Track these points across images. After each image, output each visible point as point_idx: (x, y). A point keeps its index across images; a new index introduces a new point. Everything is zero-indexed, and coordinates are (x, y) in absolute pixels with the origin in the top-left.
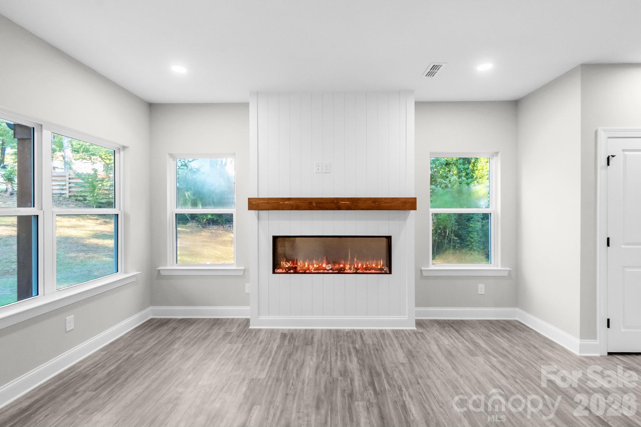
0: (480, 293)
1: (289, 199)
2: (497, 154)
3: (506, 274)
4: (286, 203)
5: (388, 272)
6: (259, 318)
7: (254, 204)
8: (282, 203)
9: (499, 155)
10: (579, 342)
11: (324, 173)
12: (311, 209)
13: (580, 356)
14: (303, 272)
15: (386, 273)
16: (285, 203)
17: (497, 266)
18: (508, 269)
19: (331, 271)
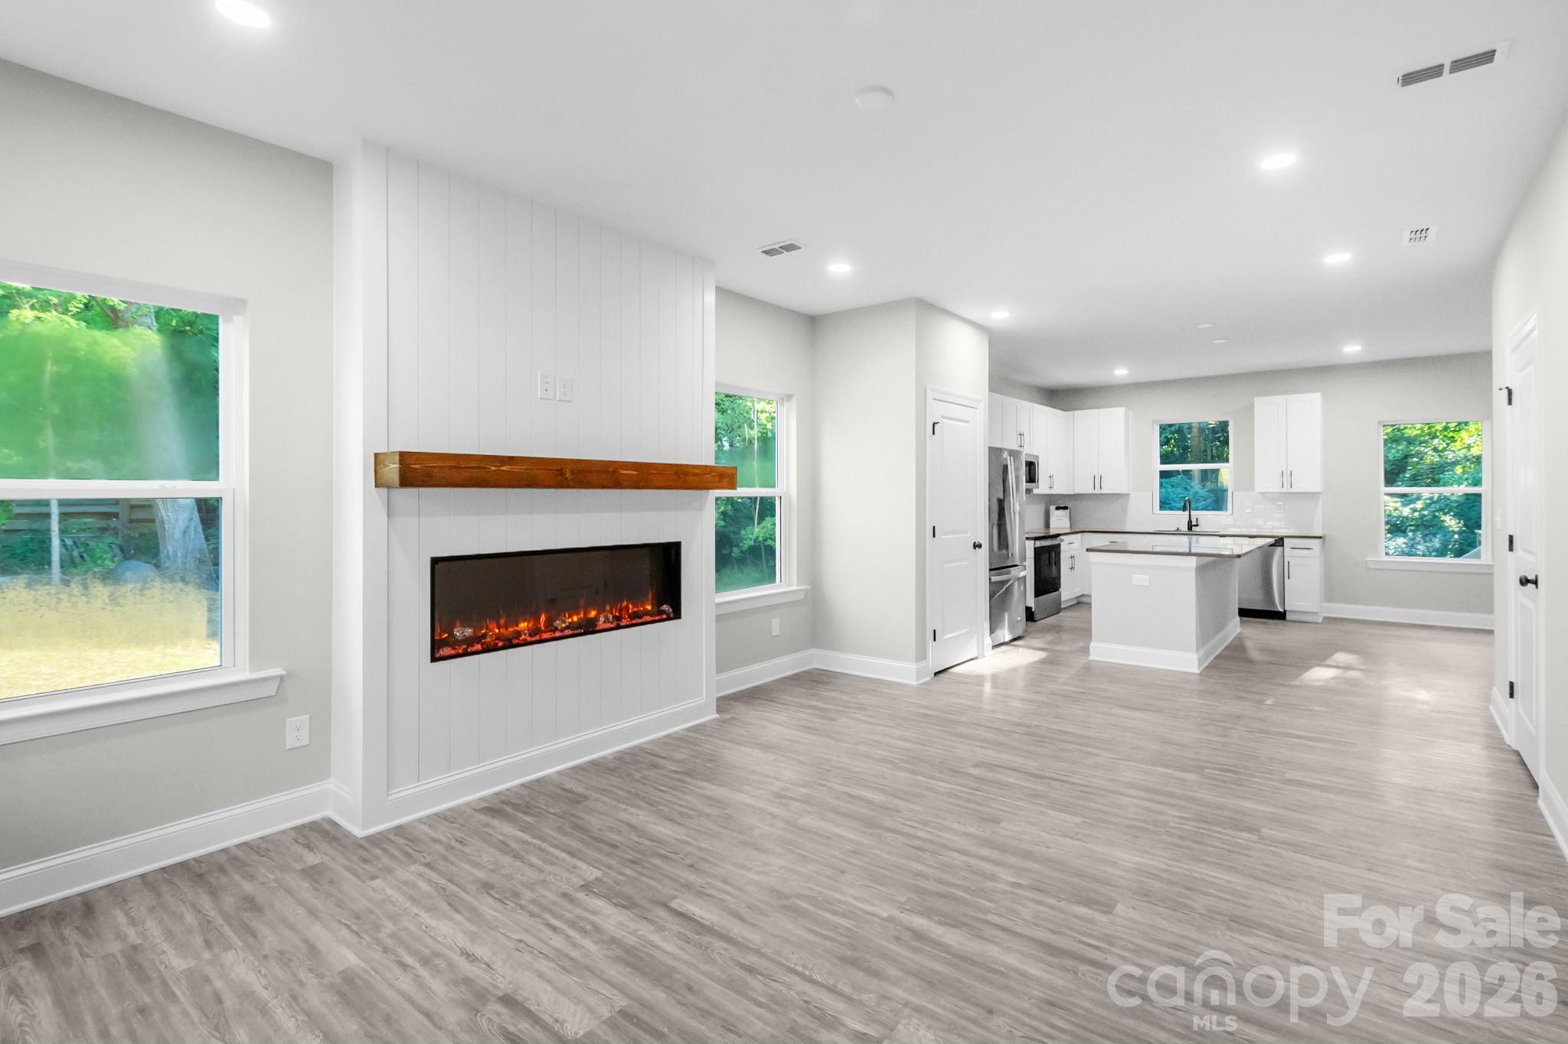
0: (774, 634)
1: (511, 460)
2: (789, 397)
3: (801, 596)
4: (503, 468)
5: (672, 616)
6: (392, 797)
7: (416, 469)
8: (494, 468)
9: (794, 400)
10: (915, 667)
11: (560, 401)
12: (562, 487)
13: (918, 685)
14: (507, 643)
15: (669, 619)
16: (503, 471)
17: (790, 585)
18: (804, 587)
19: (568, 632)
